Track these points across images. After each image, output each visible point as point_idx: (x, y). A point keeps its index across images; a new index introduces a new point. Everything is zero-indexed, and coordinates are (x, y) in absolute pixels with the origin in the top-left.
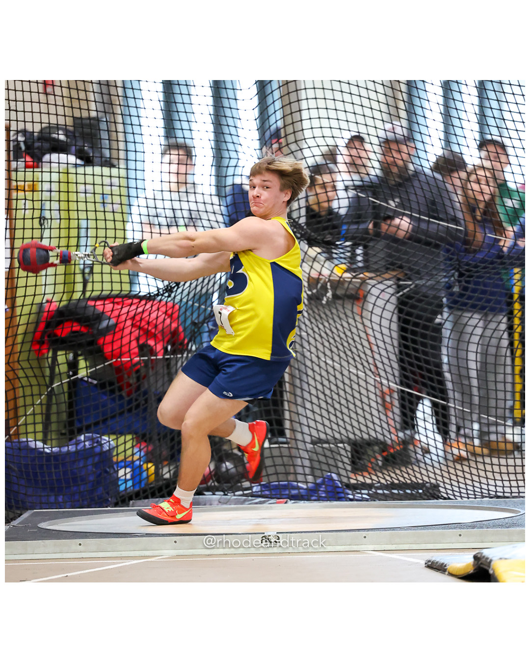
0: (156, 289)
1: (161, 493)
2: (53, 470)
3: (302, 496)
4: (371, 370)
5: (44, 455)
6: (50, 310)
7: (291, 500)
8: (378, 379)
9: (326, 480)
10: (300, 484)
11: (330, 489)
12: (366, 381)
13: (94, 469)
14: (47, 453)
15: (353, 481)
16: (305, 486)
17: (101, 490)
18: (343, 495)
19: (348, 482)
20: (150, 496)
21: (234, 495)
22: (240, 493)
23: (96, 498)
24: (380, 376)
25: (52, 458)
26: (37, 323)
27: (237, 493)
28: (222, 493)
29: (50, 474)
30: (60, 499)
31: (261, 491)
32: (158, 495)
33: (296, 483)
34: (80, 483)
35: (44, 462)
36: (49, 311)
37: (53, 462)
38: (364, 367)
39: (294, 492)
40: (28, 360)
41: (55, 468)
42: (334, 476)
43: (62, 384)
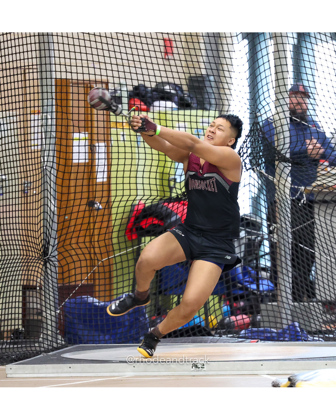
0: (176, 194)
1: (175, 335)
2: (99, 318)
3: (273, 337)
4: (324, 252)
5: (93, 307)
6: (139, 209)
7: (261, 340)
8: (329, 258)
9: (291, 327)
10: (273, 330)
11: (293, 333)
12: (320, 259)
13: (129, 318)
14: (96, 306)
15: (323, 329)
16: (276, 331)
17: (133, 332)
18: (300, 338)
19: (320, 329)
20: (167, 337)
21: (227, 337)
22: (232, 335)
23: (129, 337)
24: (330, 257)
25: (99, 310)
26: (129, 218)
27: (229, 336)
28: (218, 335)
29: (96, 321)
30: (107, 338)
31: (245, 334)
32: (173, 336)
33: (269, 329)
34: (117, 327)
35: (93, 312)
36: (137, 210)
37: (99, 313)
38: (319, 249)
39: (269, 335)
40: (84, 242)
41: (100, 317)
42: (297, 324)
43: (109, 259)
